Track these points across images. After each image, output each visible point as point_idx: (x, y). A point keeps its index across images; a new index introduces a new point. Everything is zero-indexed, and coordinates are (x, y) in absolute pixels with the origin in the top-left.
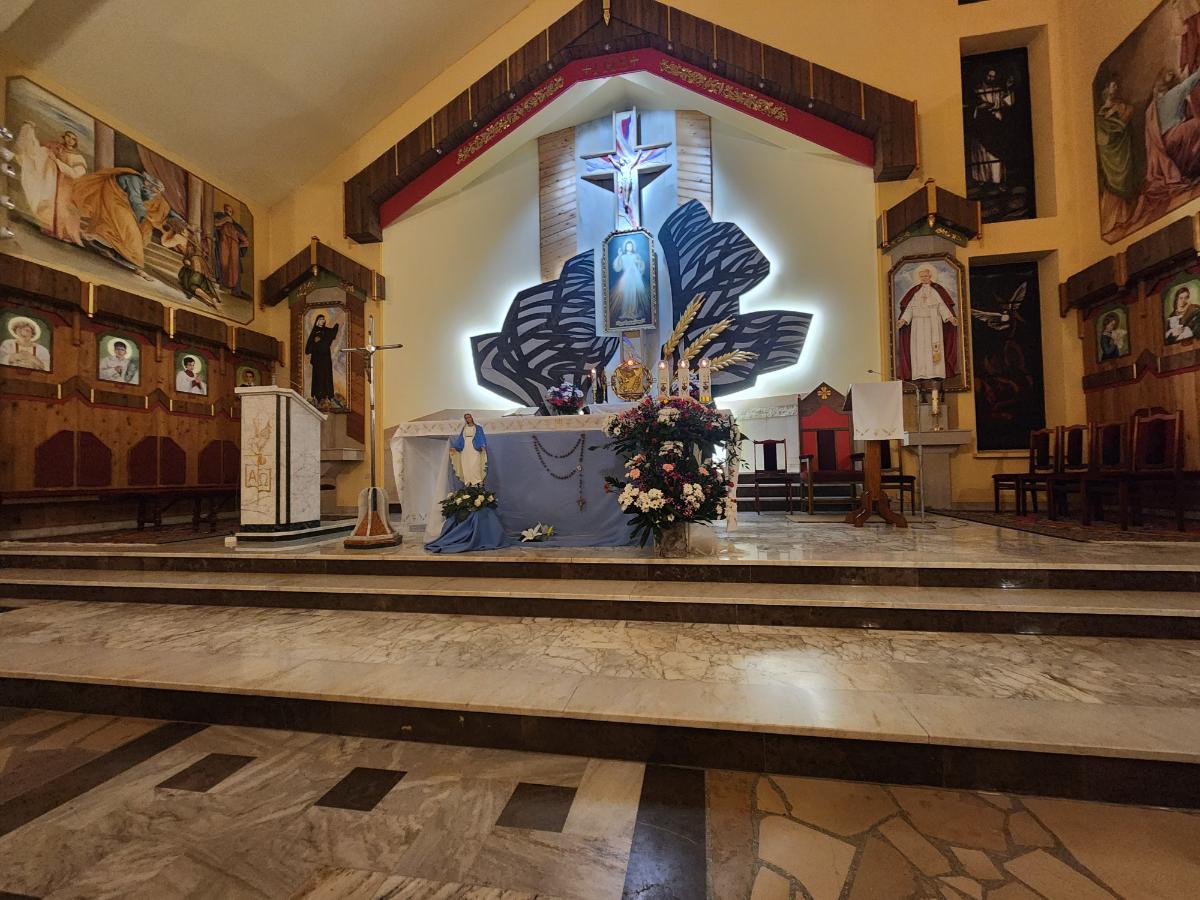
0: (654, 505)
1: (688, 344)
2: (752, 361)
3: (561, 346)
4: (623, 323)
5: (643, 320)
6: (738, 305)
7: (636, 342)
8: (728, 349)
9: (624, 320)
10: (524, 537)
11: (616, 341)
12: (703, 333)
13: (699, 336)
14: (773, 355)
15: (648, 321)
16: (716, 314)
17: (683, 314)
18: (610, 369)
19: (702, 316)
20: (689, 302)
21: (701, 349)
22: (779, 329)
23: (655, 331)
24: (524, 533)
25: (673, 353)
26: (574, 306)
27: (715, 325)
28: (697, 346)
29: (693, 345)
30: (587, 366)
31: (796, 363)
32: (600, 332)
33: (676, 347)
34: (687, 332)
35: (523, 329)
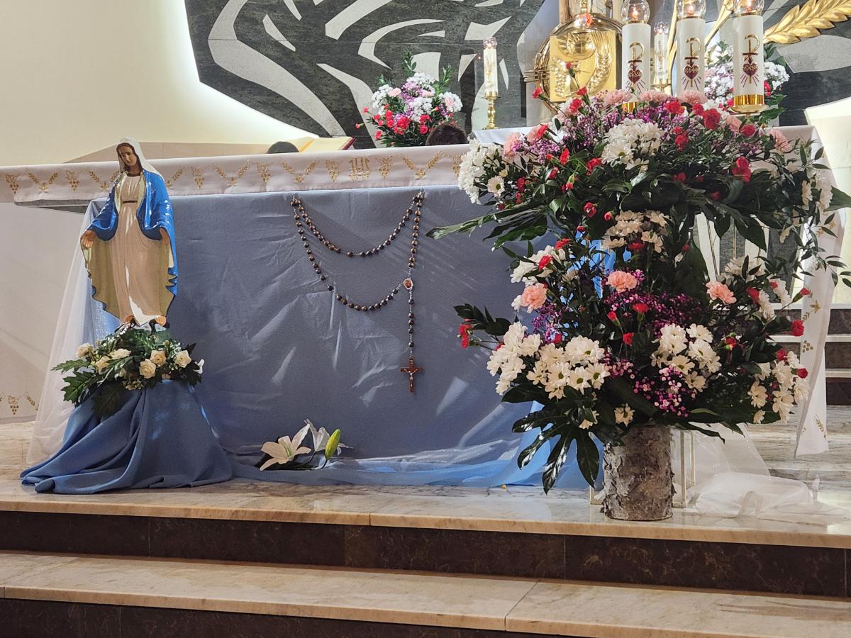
0: (580, 380)
10: (268, 457)
24: (268, 447)
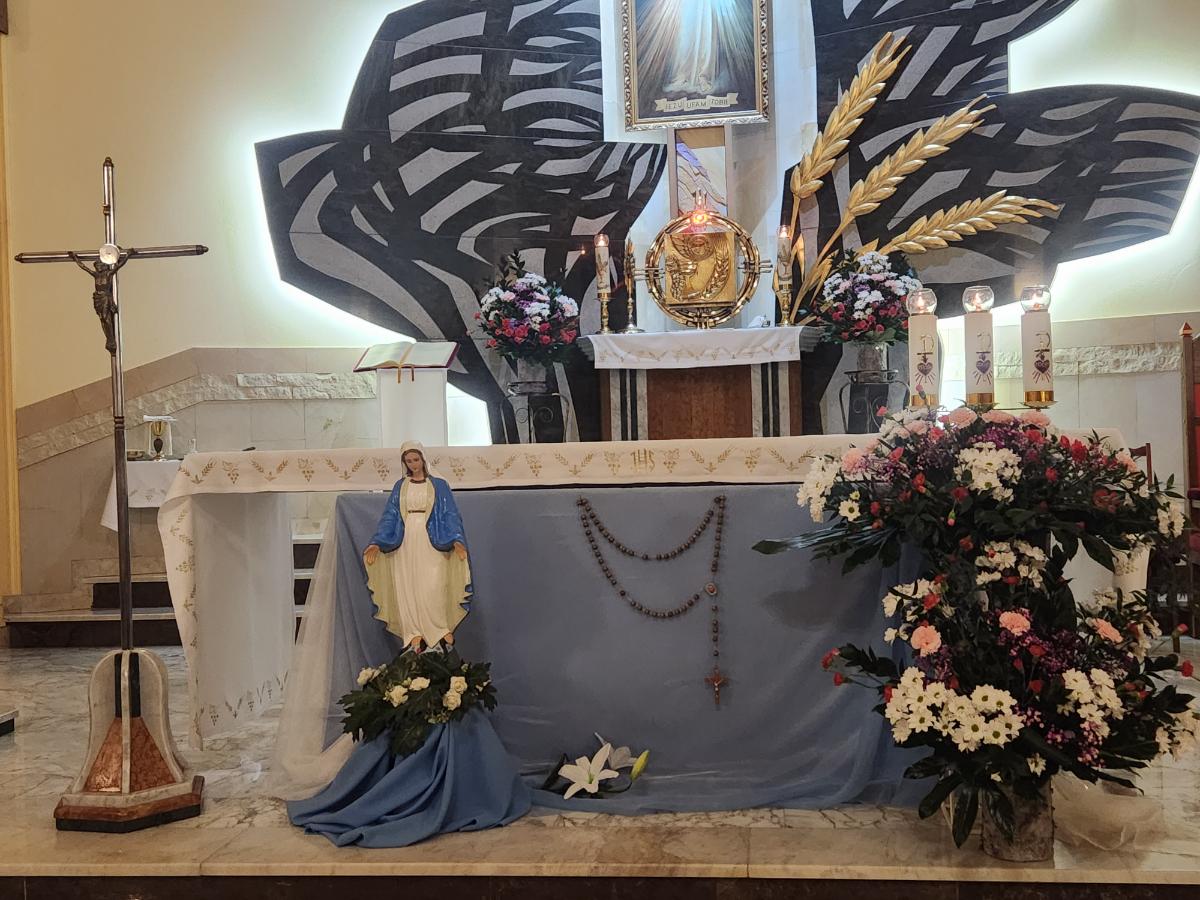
1: (860, 169)
2: (1045, 222)
3: (510, 168)
4: (675, 106)
5: (732, 98)
6: (1004, 66)
7: (714, 158)
8: (974, 188)
9: (678, 96)
10: (570, 783)
11: (658, 157)
12: (906, 140)
13: (891, 150)
14: (1101, 208)
15: (747, 102)
16: (942, 90)
17: (847, 86)
18: (641, 234)
19: (900, 92)
20: (862, 53)
21: (898, 185)
22: (1121, 137)
23: (766, 129)
25: (819, 193)
26: (543, 56)
27: (938, 123)
28: (884, 179)
29: (875, 173)
30: (581, 226)
31: (1166, 233)
32: (614, 131)
33: (828, 178)
34: (857, 137)
35: (405, 120)
